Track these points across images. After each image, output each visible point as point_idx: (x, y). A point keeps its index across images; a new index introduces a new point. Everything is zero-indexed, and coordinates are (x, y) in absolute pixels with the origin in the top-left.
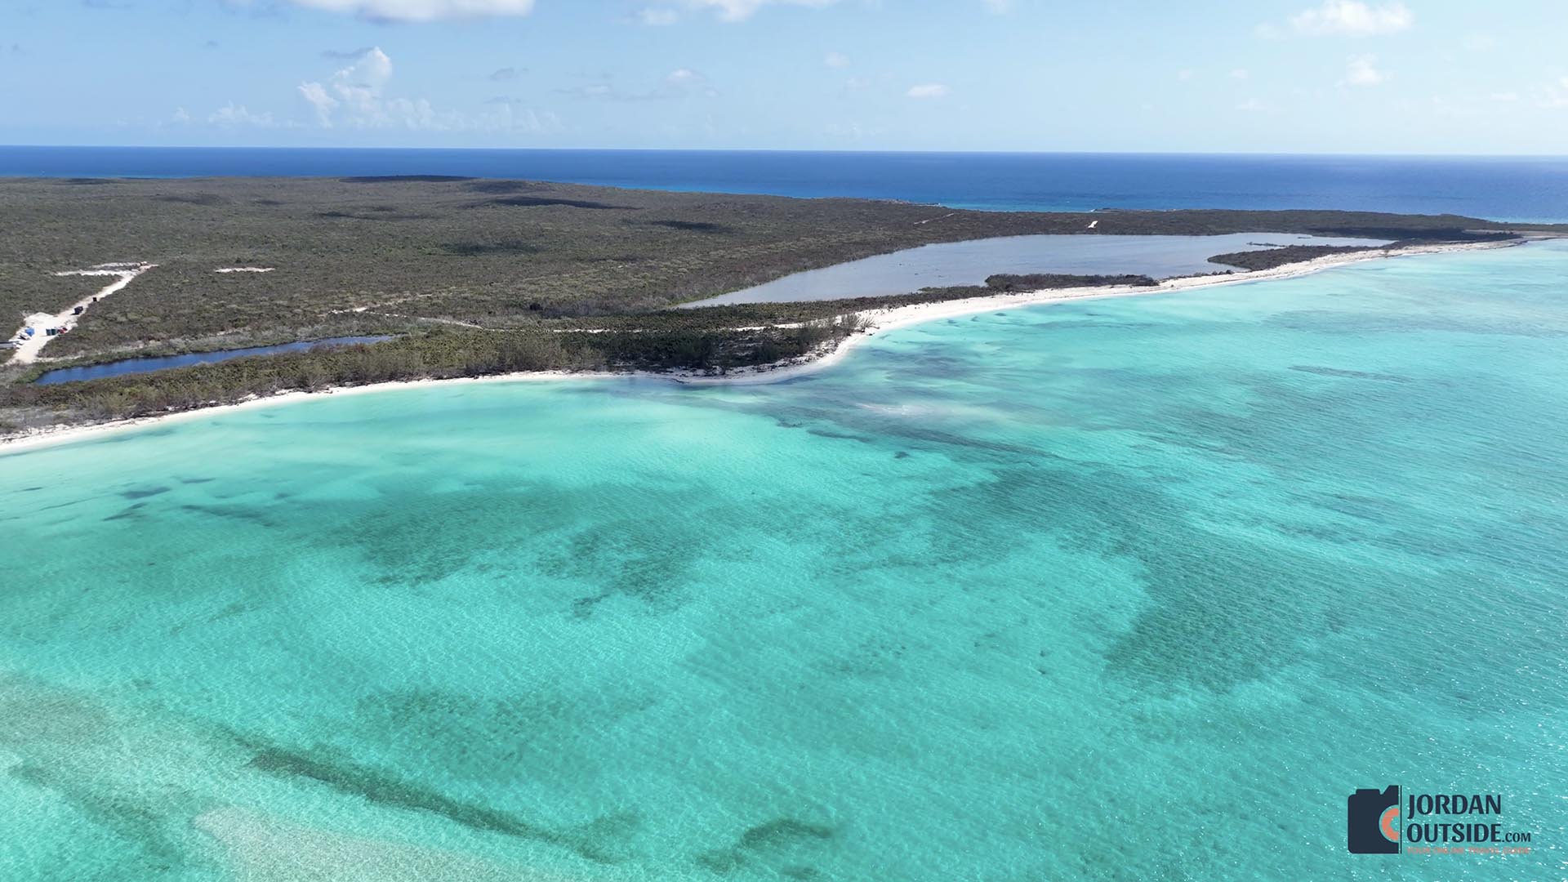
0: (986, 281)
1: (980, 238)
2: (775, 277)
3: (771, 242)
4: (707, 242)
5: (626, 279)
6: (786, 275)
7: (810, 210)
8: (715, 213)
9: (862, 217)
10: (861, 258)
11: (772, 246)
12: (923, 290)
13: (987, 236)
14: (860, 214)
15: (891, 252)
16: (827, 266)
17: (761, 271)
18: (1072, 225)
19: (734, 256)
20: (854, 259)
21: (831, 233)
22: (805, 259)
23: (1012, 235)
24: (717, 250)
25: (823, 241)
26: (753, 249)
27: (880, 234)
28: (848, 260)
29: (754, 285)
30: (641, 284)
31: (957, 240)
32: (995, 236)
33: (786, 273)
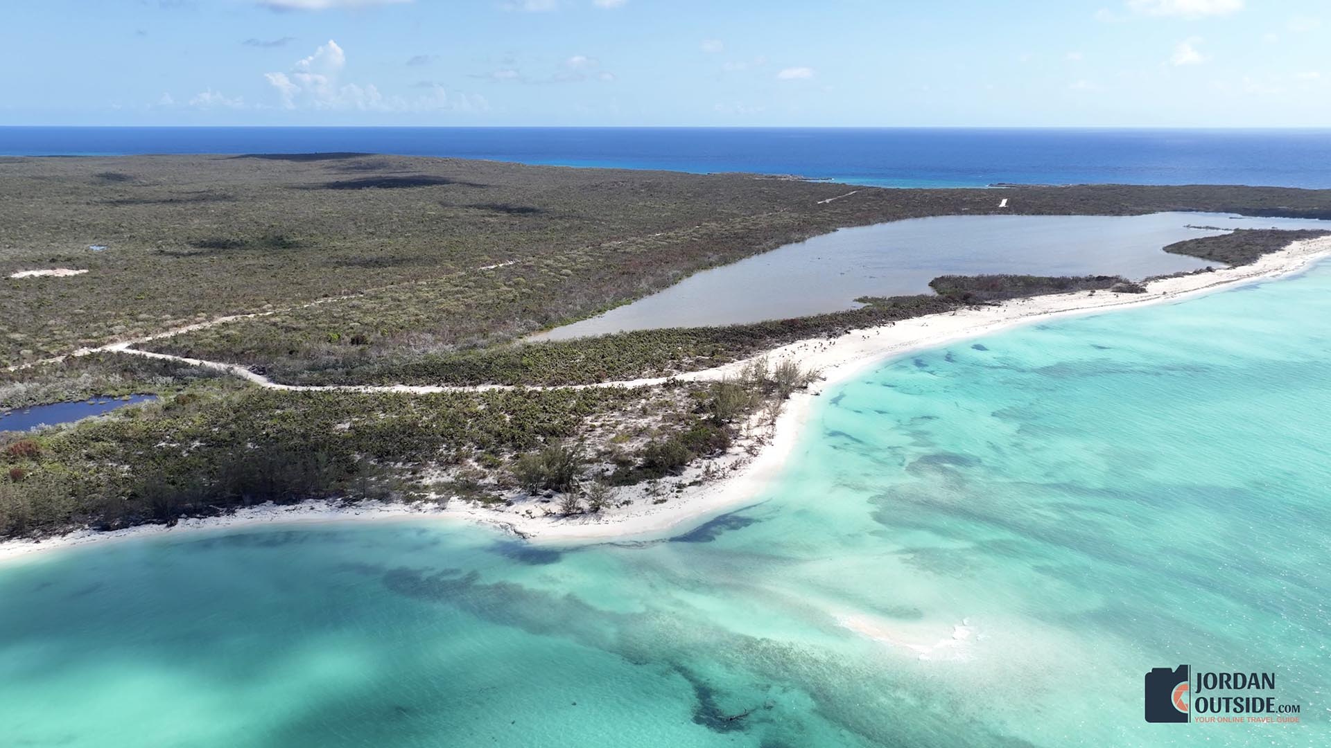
0: (932, 284)
1: (893, 220)
2: (676, 280)
3: (670, 229)
4: (601, 228)
5: (495, 287)
6: (688, 276)
7: (707, 188)
8: (611, 192)
9: (762, 195)
10: (772, 249)
11: (671, 234)
12: (860, 300)
13: (899, 218)
14: (760, 192)
15: (803, 240)
16: (735, 262)
17: (659, 272)
18: (982, 204)
19: (628, 250)
20: (764, 251)
21: (734, 216)
22: (709, 254)
23: (924, 216)
24: (610, 240)
25: (728, 228)
26: (651, 238)
27: (786, 216)
28: (758, 252)
29: (650, 293)
30: (511, 296)
31: (868, 223)
32: (906, 217)
33: (689, 273)
